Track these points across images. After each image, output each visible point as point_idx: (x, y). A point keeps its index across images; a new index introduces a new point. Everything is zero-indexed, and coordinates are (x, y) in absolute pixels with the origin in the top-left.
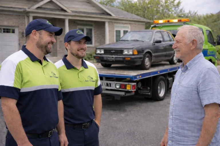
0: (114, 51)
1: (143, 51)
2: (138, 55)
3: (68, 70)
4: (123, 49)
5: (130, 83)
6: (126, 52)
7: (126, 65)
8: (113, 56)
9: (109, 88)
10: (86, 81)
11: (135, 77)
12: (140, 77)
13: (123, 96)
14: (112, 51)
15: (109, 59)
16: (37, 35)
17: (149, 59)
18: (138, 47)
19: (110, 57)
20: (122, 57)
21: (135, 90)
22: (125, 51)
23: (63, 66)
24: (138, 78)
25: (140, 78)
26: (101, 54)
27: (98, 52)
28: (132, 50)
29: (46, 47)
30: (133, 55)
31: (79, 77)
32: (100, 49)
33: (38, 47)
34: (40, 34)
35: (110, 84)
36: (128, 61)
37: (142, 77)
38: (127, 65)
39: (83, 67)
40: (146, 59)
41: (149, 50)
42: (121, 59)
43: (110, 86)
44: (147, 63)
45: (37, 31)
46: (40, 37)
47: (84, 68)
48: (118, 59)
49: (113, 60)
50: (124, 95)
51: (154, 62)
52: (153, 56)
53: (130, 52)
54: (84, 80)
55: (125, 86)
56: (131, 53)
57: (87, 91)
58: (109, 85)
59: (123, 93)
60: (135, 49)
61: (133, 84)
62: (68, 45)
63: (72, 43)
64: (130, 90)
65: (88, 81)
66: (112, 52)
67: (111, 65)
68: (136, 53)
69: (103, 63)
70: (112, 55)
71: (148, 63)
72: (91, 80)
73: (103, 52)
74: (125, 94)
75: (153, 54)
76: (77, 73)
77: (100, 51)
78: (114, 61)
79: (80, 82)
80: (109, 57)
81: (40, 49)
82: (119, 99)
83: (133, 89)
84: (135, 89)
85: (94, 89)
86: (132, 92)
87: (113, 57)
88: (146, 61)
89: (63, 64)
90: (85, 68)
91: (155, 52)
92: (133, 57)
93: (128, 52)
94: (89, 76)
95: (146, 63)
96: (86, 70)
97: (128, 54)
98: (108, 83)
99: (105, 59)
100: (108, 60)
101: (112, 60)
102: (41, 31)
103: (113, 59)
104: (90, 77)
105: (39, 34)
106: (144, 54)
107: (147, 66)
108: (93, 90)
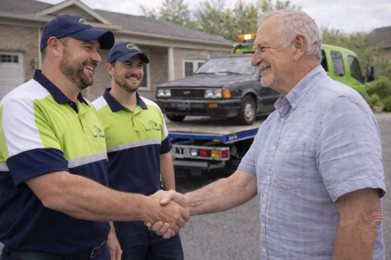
0: (189, 92)
1: (241, 91)
2: (231, 98)
3: (114, 114)
4: (204, 89)
5: (218, 148)
6: (209, 94)
7: (210, 116)
8: (188, 101)
9: (180, 156)
10: (146, 130)
11: (227, 137)
12: (236, 137)
13: (204, 169)
14: (185, 93)
15: (180, 106)
16: (59, 48)
17: (252, 107)
18: (231, 85)
19: (182, 103)
20: (203, 104)
21: (227, 159)
22: (207, 91)
23: (106, 107)
24: (232, 140)
25: (234, 139)
26: (165, 98)
27: (161, 94)
28: (220, 90)
29: (80, 71)
30: (223, 98)
31: (133, 125)
32: (164, 88)
33: (63, 73)
34: (65, 45)
35: (182, 150)
36: (213, 110)
37: (238, 138)
38: (211, 118)
39: (139, 107)
40: (246, 106)
41: (252, 91)
42: (202, 107)
43: (182, 153)
44: (248, 113)
45: (58, 39)
46: (64, 52)
47: (141, 109)
48: (196, 106)
49: (187, 108)
50: (206, 168)
51: (260, 112)
52: (258, 102)
53: (217, 93)
54: (143, 128)
55: (209, 153)
56: (219, 95)
57: (149, 147)
58: (180, 151)
59: (205, 165)
60: (226, 88)
61: (224, 149)
62: (111, 68)
63: (118, 64)
64: (218, 159)
65: (149, 130)
66: (185, 95)
67: (184, 117)
68: (228, 95)
69: (169, 113)
70: (186, 99)
71: (250, 114)
72: (155, 127)
73: (169, 94)
74: (209, 166)
75: (260, 98)
76: (130, 117)
77: (165, 93)
78: (189, 109)
79: (136, 133)
80: (179, 103)
81: (69, 76)
82: (199, 174)
83: (223, 157)
84: (227, 157)
85: (160, 143)
86: (221, 161)
87: (186, 103)
88: (246, 110)
89: (105, 103)
90: (143, 109)
91: (262, 95)
92: (223, 102)
93: (214, 94)
94: (151, 122)
95: (246, 113)
96: (145, 111)
97: (214, 97)
98: (179, 148)
99: (173, 106)
100: (179, 108)
101: (184, 109)
102: (65, 38)
103: (188, 106)
104: (154, 123)
105: (63, 44)
106: (242, 97)
107: (249, 118)
108: (159, 145)
